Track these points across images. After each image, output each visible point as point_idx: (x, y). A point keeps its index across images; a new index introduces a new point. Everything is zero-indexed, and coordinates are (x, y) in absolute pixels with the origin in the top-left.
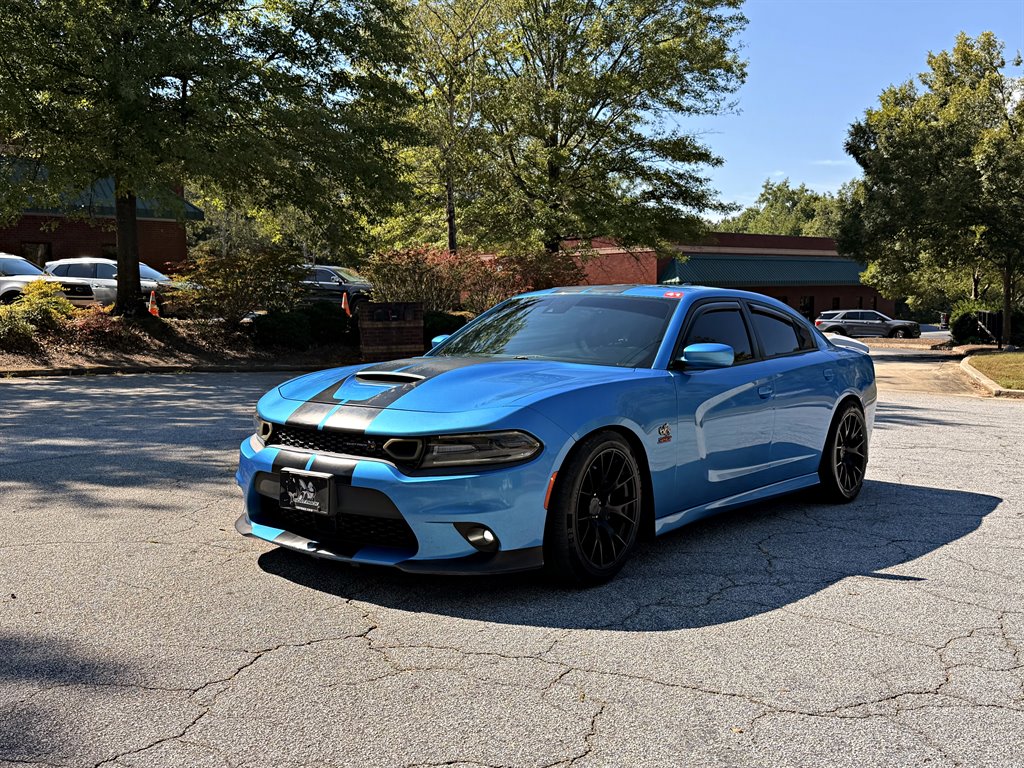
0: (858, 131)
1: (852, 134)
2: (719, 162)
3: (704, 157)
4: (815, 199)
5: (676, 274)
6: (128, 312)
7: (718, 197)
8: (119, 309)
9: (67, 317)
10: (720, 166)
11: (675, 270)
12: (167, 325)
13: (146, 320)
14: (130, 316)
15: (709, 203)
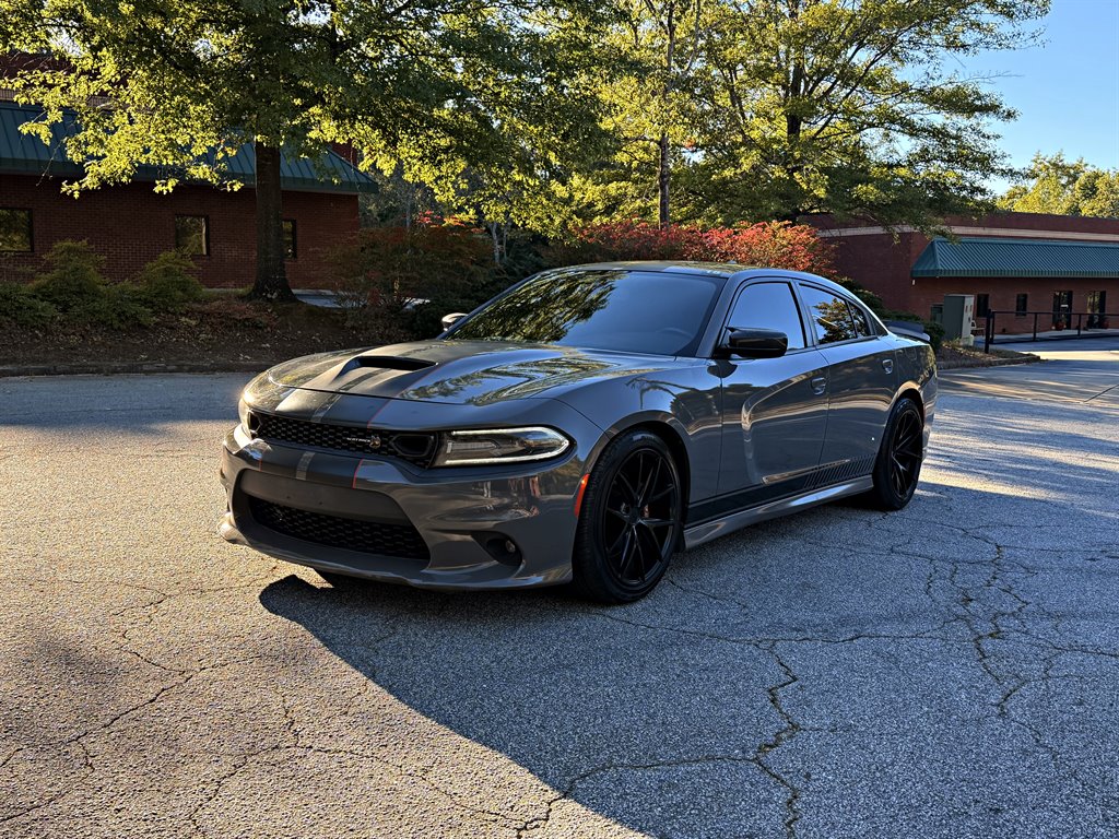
2: (1010, 115)
3: (991, 109)
4: (1097, 176)
5: (935, 261)
6: (269, 296)
7: (1007, 160)
8: (258, 292)
9: (195, 301)
10: (1012, 120)
11: (934, 255)
12: (314, 313)
13: (290, 305)
14: (270, 300)
15: (996, 168)
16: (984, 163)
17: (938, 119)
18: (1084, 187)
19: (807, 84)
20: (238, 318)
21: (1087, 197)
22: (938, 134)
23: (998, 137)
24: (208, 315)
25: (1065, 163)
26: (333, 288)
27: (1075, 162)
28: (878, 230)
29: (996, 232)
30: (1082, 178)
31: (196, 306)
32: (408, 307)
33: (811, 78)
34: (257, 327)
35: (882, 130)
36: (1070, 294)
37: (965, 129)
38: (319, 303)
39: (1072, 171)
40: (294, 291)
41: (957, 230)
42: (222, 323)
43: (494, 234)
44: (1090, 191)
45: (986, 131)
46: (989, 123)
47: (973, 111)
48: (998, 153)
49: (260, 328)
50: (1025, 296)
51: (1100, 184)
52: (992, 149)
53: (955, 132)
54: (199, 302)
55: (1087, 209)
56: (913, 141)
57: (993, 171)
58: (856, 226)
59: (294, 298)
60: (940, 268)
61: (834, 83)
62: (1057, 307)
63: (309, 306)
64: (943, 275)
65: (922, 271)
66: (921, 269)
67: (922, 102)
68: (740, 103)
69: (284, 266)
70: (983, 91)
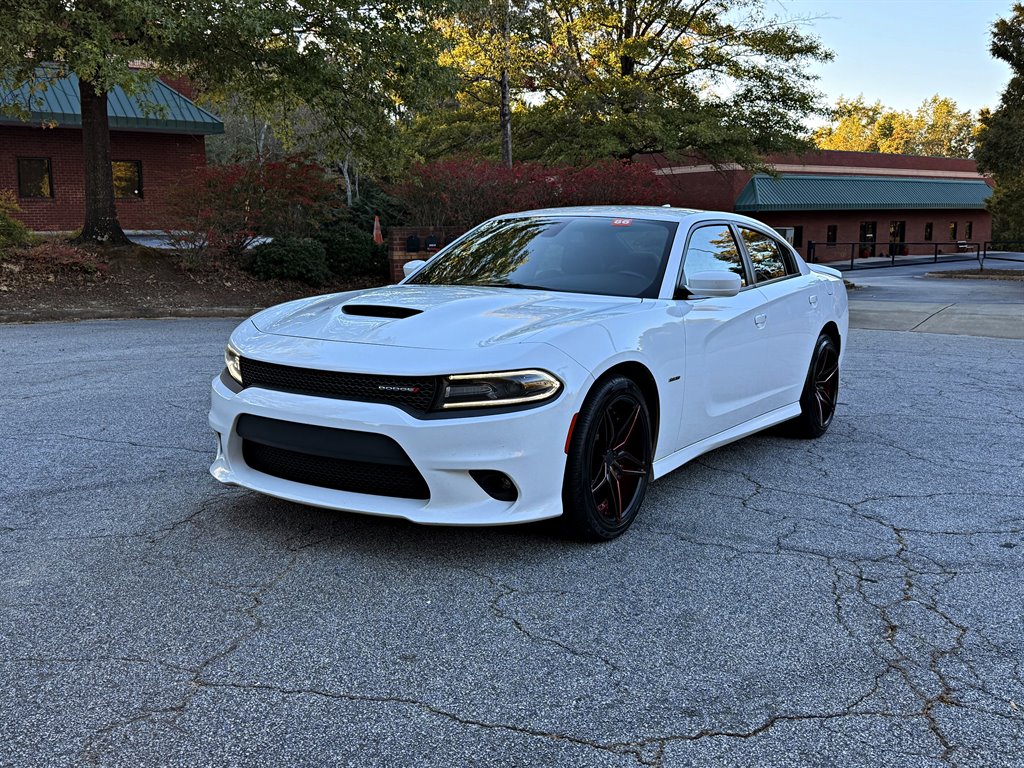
0: (1004, 29)
1: (995, 35)
2: (827, 56)
3: (810, 50)
4: (893, 117)
5: (755, 196)
6: (99, 238)
7: (824, 100)
8: (86, 236)
9: (20, 246)
10: (829, 61)
11: (754, 191)
12: (149, 255)
13: (122, 248)
14: (101, 243)
15: (814, 107)
16: (804, 102)
17: (760, 61)
18: (882, 127)
19: (639, 27)
20: (64, 262)
21: (885, 135)
22: (761, 75)
23: (817, 78)
24: (33, 259)
25: (865, 105)
26: (167, 229)
27: (874, 105)
28: (706, 168)
29: (808, 168)
30: (880, 120)
31: (20, 251)
32: (249, 247)
33: (643, 21)
34: (86, 272)
35: (709, 72)
36: (874, 225)
37: (786, 70)
38: (154, 244)
39: (871, 113)
40: (126, 232)
41: (779, 167)
42: (47, 268)
43: (346, 174)
44: (887, 131)
45: (806, 72)
46: (808, 64)
47: (792, 53)
48: (817, 94)
49: (88, 273)
50: (835, 227)
51: (896, 125)
52: (810, 89)
53: (776, 73)
54: (25, 246)
55: (885, 147)
56: (739, 82)
57: (812, 110)
58: (686, 165)
59: (125, 240)
60: (760, 203)
61: (664, 26)
62: (863, 237)
63: (143, 248)
64: (762, 210)
65: (744, 206)
66: (743, 204)
67: (746, 45)
68: (576, 46)
69: (114, 207)
70: (802, 33)
